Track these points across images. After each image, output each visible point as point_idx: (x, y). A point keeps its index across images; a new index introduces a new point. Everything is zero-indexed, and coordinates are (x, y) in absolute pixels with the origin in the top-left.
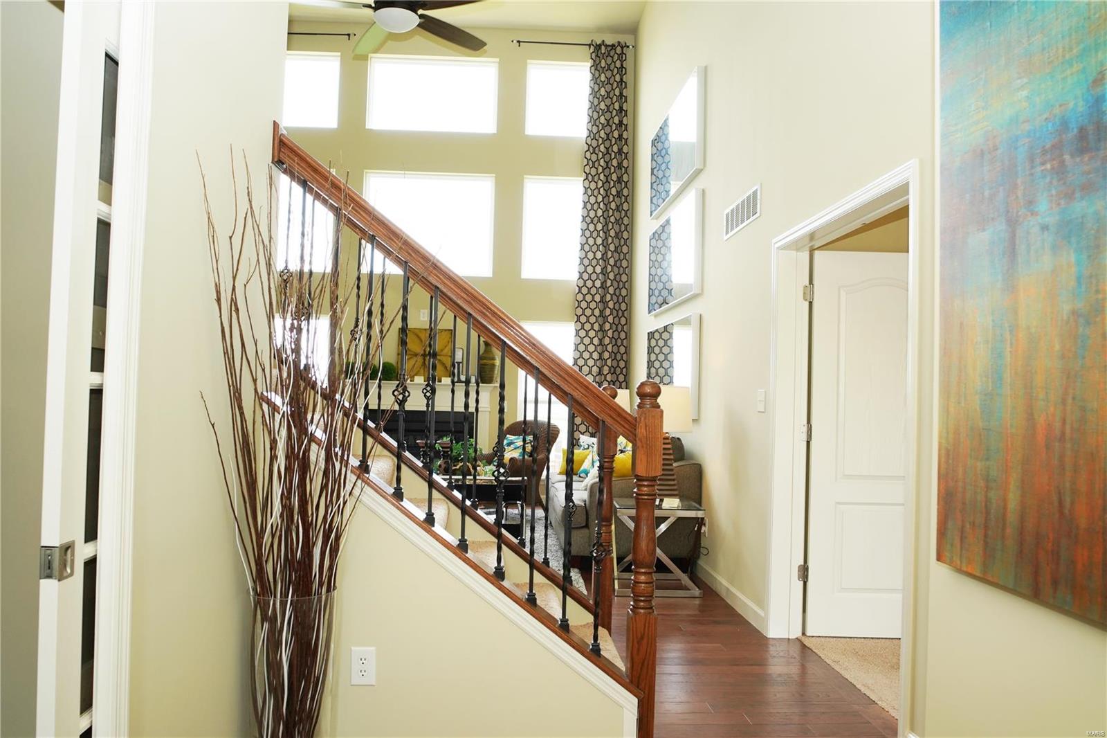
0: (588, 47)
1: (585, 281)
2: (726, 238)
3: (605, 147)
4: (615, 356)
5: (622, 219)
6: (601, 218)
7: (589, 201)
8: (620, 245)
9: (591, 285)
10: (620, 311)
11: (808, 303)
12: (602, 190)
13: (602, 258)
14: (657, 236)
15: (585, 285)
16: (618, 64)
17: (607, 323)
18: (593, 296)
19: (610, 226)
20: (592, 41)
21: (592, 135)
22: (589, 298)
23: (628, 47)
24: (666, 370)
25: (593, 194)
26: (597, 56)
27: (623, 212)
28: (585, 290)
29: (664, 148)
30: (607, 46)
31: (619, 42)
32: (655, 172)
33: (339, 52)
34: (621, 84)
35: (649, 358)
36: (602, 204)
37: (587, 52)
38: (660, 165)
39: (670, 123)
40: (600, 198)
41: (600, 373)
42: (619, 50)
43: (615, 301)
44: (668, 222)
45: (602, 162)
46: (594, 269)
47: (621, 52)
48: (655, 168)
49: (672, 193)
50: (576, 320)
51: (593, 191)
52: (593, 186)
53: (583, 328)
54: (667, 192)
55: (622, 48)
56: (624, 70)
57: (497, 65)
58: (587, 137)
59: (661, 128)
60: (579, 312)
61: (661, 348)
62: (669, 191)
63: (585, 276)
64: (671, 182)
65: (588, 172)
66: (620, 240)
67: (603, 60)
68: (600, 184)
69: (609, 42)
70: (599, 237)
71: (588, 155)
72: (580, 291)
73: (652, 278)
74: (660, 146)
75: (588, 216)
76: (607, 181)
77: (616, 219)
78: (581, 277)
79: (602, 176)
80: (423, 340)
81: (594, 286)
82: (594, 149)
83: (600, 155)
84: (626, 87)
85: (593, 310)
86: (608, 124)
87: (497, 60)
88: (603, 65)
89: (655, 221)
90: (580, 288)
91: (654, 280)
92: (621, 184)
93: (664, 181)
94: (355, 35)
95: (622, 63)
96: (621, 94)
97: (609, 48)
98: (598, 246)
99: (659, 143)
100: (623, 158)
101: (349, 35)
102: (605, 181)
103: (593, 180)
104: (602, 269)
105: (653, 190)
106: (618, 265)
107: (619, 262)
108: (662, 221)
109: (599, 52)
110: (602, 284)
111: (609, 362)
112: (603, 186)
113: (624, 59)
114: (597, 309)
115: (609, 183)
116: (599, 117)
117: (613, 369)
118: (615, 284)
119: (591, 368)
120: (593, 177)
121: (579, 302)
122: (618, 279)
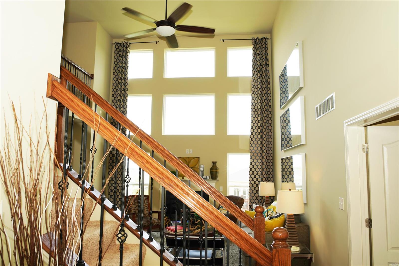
0: (251, 40)
1: (254, 136)
2: (317, 119)
3: (260, 80)
4: (268, 167)
5: (269, 109)
6: (260, 109)
7: (254, 102)
8: (268, 120)
9: (257, 137)
10: (269, 148)
11: (365, 153)
12: (259, 98)
13: (261, 126)
14: (284, 116)
15: (254, 137)
16: (264, 46)
17: (264, 153)
18: (257, 142)
19: (264, 112)
20: (253, 38)
21: (255, 75)
22: (256, 142)
23: (268, 39)
24: (290, 172)
25: (256, 99)
26: (255, 43)
27: (269, 106)
28: (254, 139)
29: (285, 79)
30: (259, 39)
31: (264, 37)
32: (282, 89)
33: (153, 49)
34: (266, 54)
35: (282, 167)
36: (260, 103)
37: (251, 42)
38: (284, 86)
39: (287, 68)
40: (259, 101)
41: (261, 174)
42: (264, 40)
43: (267, 143)
44: (288, 110)
45: (259, 86)
46: (257, 131)
47: (265, 41)
48: (282, 87)
49: (289, 97)
50: (250, 152)
51: (256, 98)
52: (256, 96)
53: (253, 155)
54: (288, 97)
55: (266, 39)
56: (267, 48)
57: (215, 50)
58: (253, 76)
59: (283, 71)
60: (252, 148)
61: (287, 163)
62: (288, 96)
63: (254, 133)
64: (289, 93)
65: (253, 91)
66: (268, 118)
67: (258, 45)
68: (259, 95)
69: (260, 38)
70: (259, 117)
71: (253, 83)
72: (252, 140)
73: (282, 133)
74: (283, 78)
75: (254, 108)
76: (262, 94)
77: (266, 109)
78: (252, 134)
79: (259, 92)
80: (188, 162)
81: (258, 137)
82: (256, 81)
83: (258, 83)
84: (268, 55)
85: (257, 148)
86: (261, 71)
87: (215, 48)
88: (258, 47)
89: (282, 110)
90: (252, 139)
91: (283, 134)
92: (267, 94)
93: (286, 93)
94: (159, 42)
95: (266, 45)
96: (266, 52)
97: (260, 40)
98: (259, 121)
99: (283, 77)
100: (268, 84)
101: (156, 42)
102: (261, 94)
103: (256, 94)
104: (261, 130)
105: (281, 97)
106: (268, 128)
107: (268, 127)
108: (286, 109)
109: (256, 42)
110: (261, 136)
111: (265, 170)
112: (260, 96)
113: (266, 44)
114: (259, 147)
115: (263, 94)
116: (257, 68)
117: (267, 172)
118: (267, 136)
119: (257, 172)
120: (256, 92)
121: (252, 145)
122: (268, 134)
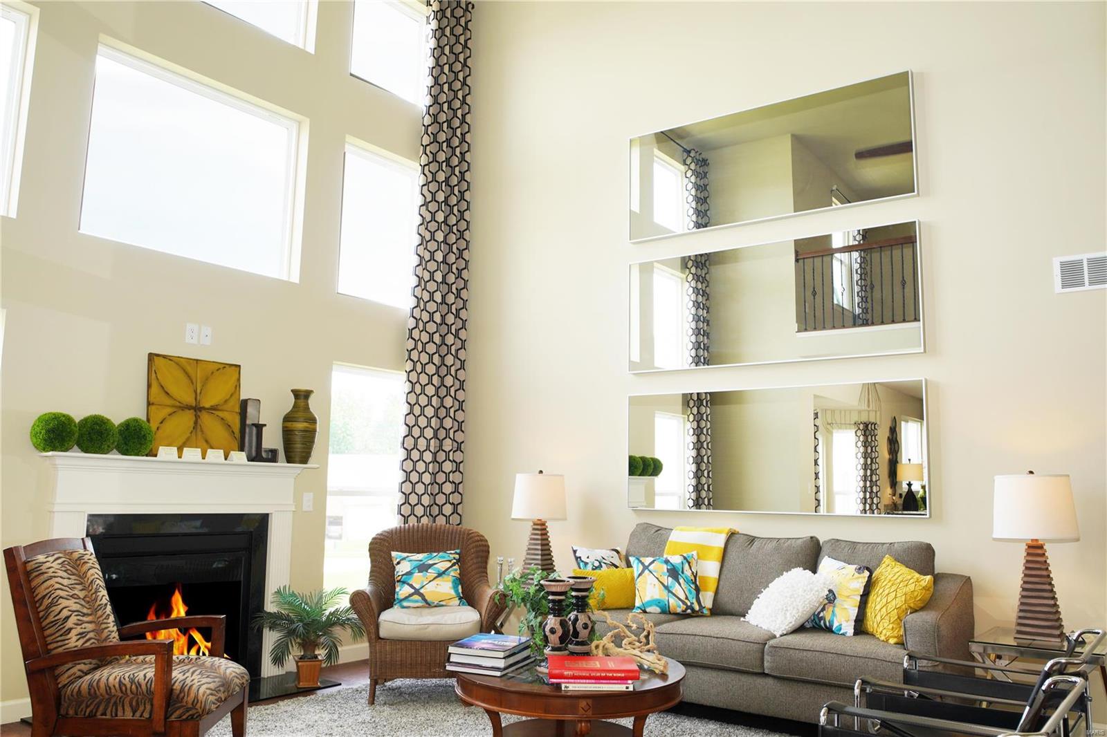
9: (428, 319)
13: (443, 282)
22: (424, 337)
80: (194, 380)
81: (432, 320)
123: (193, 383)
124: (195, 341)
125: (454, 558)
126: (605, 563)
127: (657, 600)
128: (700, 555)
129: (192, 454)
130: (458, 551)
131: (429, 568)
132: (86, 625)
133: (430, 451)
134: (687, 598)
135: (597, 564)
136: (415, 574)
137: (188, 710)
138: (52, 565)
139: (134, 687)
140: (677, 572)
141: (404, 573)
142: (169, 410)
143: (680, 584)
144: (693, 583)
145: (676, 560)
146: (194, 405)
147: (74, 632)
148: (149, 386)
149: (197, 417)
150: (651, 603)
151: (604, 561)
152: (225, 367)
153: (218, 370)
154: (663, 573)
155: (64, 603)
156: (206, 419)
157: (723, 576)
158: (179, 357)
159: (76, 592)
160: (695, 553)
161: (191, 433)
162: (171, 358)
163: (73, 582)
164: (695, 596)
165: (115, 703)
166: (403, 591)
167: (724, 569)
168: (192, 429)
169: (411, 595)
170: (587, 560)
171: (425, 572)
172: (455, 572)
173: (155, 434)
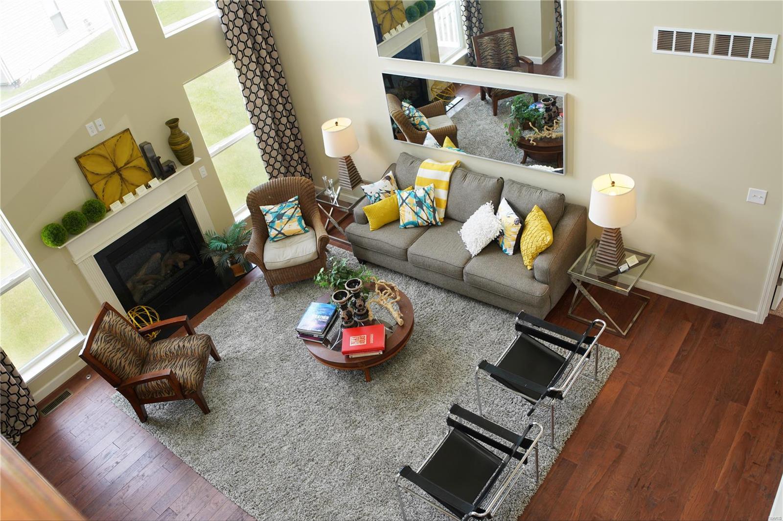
80: (107, 156)
123: (107, 158)
124: (96, 132)
125: (296, 204)
126: (382, 193)
127: (411, 222)
128: (436, 186)
129: (129, 198)
130: (297, 197)
131: (283, 216)
132: (129, 357)
133: (265, 104)
134: (428, 219)
135: (377, 195)
136: (276, 222)
137: (190, 391)
138: (102, 347)
139: (163, 385)
140: (422, 202)
141: (270, 221)
142: (103, 182)
143: (424, 210)
144: (431, 208)
145: (420, 193)
146: (115, 170)
147: (126, 365)
148: (86, 177)
149: (120, 175)
150: (409, 223)
151: (381, 192)
152: (120, 137)
153: (117, 141)
154: (414, 204)
155: (115, 358)
156: (126, 174)
157: (449, 198)
158: (92, 149)
159: (117, 348)
160: (432, 185)
161: (122, 185)
162: (88, 153)
163: (113, 344)
164: (433, 217)
165: (159, 393)
166: (272, 233)
167: (450, 194)
168: (121, 183)
169: (277, 235)
170: (371, 195)
171: (281, 220)
172: (298, 213)
173: (103, 200)
